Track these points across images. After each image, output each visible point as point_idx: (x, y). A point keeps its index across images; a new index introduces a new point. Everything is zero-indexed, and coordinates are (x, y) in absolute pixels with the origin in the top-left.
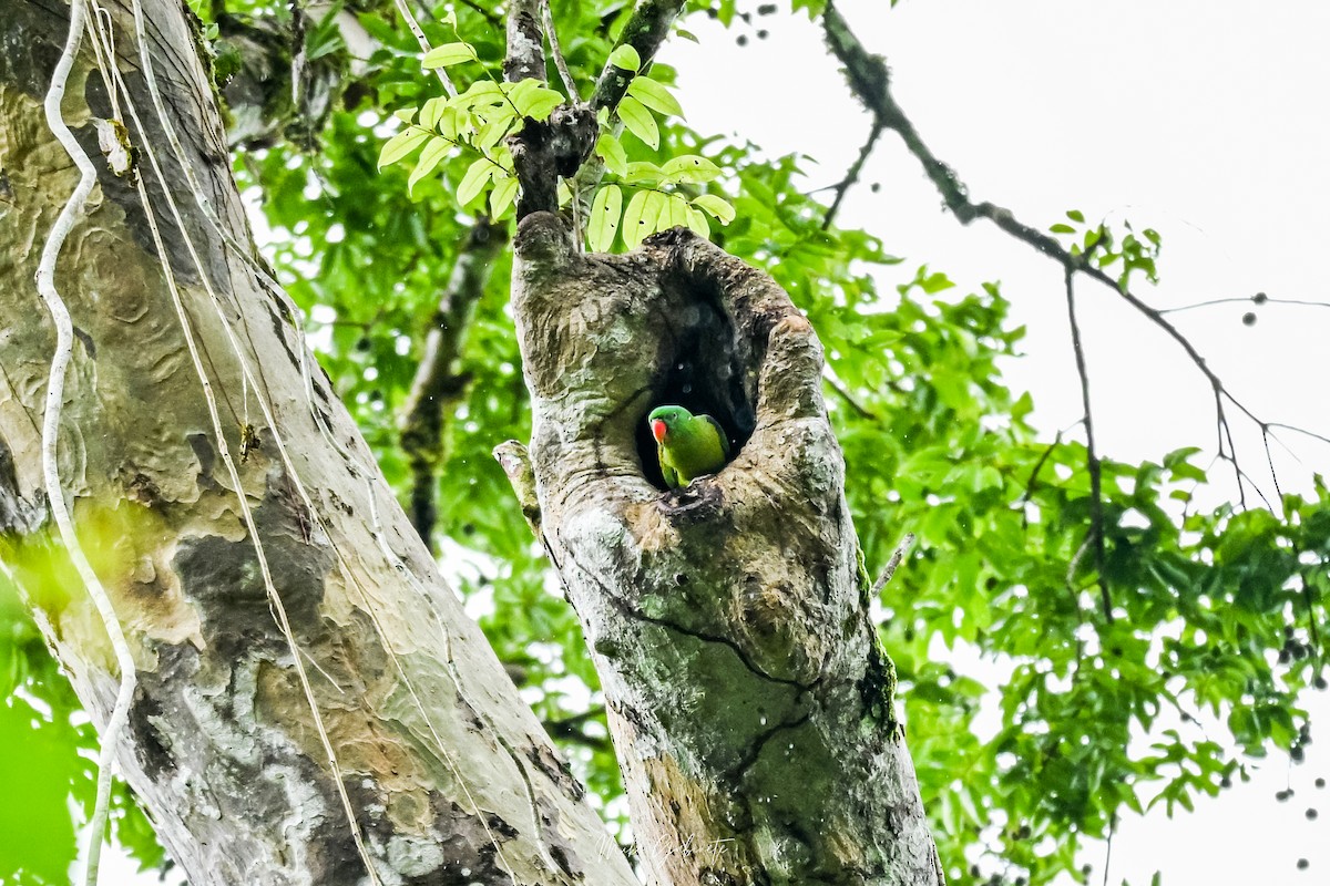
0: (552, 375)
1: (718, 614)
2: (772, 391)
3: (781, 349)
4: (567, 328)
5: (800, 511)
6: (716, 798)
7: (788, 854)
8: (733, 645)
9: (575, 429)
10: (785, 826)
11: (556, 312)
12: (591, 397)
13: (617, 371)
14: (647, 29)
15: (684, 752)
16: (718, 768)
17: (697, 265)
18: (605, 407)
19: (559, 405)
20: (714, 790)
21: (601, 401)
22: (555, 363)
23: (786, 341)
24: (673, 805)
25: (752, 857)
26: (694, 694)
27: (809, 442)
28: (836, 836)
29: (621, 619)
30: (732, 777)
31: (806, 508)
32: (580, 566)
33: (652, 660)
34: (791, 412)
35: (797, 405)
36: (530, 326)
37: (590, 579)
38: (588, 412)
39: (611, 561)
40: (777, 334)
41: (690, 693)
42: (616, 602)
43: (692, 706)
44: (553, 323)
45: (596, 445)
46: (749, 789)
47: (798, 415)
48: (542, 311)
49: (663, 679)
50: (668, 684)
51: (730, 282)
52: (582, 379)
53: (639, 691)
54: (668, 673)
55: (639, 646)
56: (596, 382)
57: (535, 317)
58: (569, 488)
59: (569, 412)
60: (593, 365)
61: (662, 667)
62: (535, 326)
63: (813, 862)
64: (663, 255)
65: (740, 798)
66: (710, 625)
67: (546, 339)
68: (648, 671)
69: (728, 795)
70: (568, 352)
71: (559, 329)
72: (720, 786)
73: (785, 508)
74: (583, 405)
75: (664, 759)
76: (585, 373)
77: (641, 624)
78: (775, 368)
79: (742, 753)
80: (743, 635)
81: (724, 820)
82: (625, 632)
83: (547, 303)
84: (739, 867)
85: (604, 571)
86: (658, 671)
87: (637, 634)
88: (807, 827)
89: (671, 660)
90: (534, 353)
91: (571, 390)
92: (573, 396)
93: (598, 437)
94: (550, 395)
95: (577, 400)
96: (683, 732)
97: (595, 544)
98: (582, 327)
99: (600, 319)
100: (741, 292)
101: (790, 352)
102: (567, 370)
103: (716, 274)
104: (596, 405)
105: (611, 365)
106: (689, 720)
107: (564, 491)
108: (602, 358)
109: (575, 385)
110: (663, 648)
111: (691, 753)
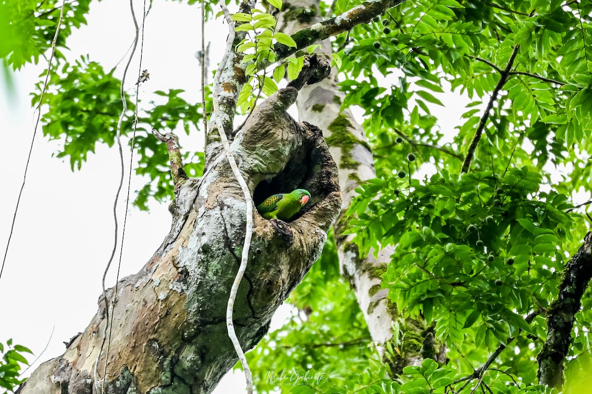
0: (255, 143)
1: (258, 272)
2: (321, 213)
3: (333, 201)
4: (274, 133)
5: (304, 261)
6: (189, 324)
7: (194, 362)
8: (252, 286)
9: (247, 167)
10: (202, 352)
11: (274, 126)
12: (261, 162)
13: (277, 161)
14: (310, 39)
15: (194, 301)
16: (202, 316)
17: (321, 147)
18: (262, 169)
19: (247, 154)
20: (192, 321)
21: (263, 166)
22: (260, 141)
23: (337, 200)
24: (168, 311)
25: (179, 351)
26: (221, 288)
27: (322, 241)
28: (211, 368)
29: (222, 245)
30: (203, 323)
31: (306, 261)
32: (222, 215)
33: (219, 266)
34: (321, 224)
35: (324, 224)
36: (262, 122)
37: (222, 222)
38: (256, 165)
39: (239, 225)
40: (335, 195)
41: (220, 286)
42: (226, 238)
43: (216, 291)
44: (271, 128)
45: (249, 178)
46: (204, 331)
47: (322, 227)
48: (271, 121)
49: (215, 274)
50: (215, 278)
51: (328, 163)
52: (264, 154)
53: (200, 270)
54: (220, 274)
55: (219, 258)
56: (267, 159)
57: (266, 121)
58: (231, 184)
59: (249, 160)
60: (272, 153)
61: (220, 271)
62: (264, 123)
63: (198, 371)
64: (310, 134)
65: (198, 332)
66: (251, 273)
67: (264, 131)
68: (213, 268)
69: (195, 327)
70: (266, 141)
71: (271, 132)
72: (196, 322)
73: (302, 256)
74: (256, 162)
75: (182, 296)
76: (266, 153)
77: (228, 252)
78: (327, 206)
79: (214, 318)
80: (260, 286)
81: (183, 332)
82: (219, 250)
83: (275, 120)
84: (170, 350)
85: (232, 226)
86: (217, 270)
87: (224, 254)
88: (207, 358)
89: (226, 271)
90: (256, 131)
91: (256, 154)
92: (255, 156)
93: (251, 176)
94: (247, 148)
95: (256, 159)
96: (203, 295)
97: (237, 214)
98: (279, 138)
99: (287, 140)
100: (330, 170)
101: (335, 205)
102: (262, 146)
103: (325, 156)
104: (260, 166)
105: (277, 158)
106: (209, 294)
107: (228, 184)
108: (277, 153)
109: (260, 153)
110: (228, 266)
111: (197, 304)
